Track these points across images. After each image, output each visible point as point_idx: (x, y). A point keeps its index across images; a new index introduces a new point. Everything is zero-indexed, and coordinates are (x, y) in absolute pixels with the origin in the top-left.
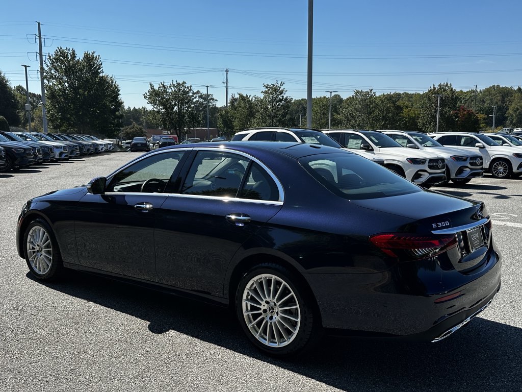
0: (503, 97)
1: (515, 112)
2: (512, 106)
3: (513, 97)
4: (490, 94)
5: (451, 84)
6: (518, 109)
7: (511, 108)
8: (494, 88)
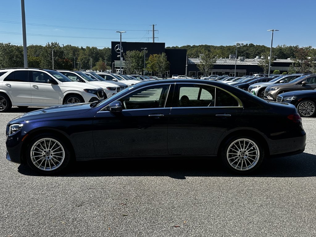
0: (74, 52)
1: (81, 60)
2: (80, 58)
3: (79, 53)
4: (67, 50)
5: (58, 43)
6: (82, 59)
7: (79, 58)
8: (68, 46)
